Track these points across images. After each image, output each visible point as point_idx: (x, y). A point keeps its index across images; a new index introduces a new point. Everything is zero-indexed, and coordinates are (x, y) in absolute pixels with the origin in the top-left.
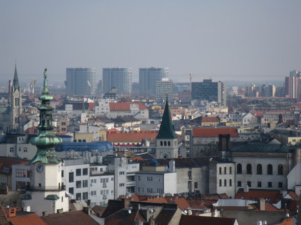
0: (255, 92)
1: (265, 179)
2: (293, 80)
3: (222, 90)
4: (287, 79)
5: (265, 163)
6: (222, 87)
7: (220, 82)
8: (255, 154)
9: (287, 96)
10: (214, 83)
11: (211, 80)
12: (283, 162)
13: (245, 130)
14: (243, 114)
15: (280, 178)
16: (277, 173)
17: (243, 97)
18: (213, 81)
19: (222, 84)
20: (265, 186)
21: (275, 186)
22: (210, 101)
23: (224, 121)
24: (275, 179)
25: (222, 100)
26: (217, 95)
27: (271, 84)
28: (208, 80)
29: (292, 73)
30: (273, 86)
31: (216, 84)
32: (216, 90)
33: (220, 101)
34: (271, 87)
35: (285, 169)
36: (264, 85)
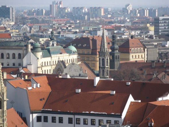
0: (33, 13)
1: (11, 61)
2: (54, 6)
3: (12, 12)
4: (51, 6)
5: (11, 52)
6: (12, 10)
7: (11, 7)
8: (6, 47)
9: (51, 16)
10: (7, 8)
11: (6, 6)
12: (21, 52)
13: (16, 34)
14: (22, 25)
15: (19, 61)
16: (18, 58)
17: (26, 16)
18: (7, 6)
19: (12, 9)
20: (11, 65)
21: (17, 65)
22: (5, 18)
23: (9, 29)
24: (17, 61)
25: (13, 17)
26: (9, 14)
27: (42, 9)
28: (4, 6)
29: (53, 3)
30: (44, 10)
31: (9, 8)
32: (9, 12)
33: (11, 18)
34: (42, 10)
35: (22, 56)
36: (39, 9)
